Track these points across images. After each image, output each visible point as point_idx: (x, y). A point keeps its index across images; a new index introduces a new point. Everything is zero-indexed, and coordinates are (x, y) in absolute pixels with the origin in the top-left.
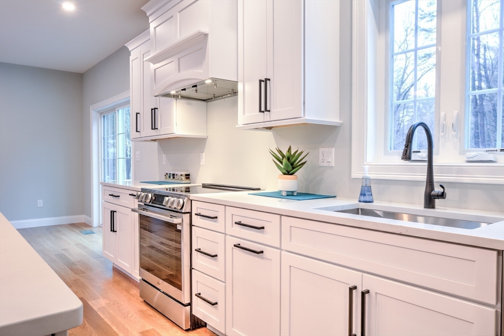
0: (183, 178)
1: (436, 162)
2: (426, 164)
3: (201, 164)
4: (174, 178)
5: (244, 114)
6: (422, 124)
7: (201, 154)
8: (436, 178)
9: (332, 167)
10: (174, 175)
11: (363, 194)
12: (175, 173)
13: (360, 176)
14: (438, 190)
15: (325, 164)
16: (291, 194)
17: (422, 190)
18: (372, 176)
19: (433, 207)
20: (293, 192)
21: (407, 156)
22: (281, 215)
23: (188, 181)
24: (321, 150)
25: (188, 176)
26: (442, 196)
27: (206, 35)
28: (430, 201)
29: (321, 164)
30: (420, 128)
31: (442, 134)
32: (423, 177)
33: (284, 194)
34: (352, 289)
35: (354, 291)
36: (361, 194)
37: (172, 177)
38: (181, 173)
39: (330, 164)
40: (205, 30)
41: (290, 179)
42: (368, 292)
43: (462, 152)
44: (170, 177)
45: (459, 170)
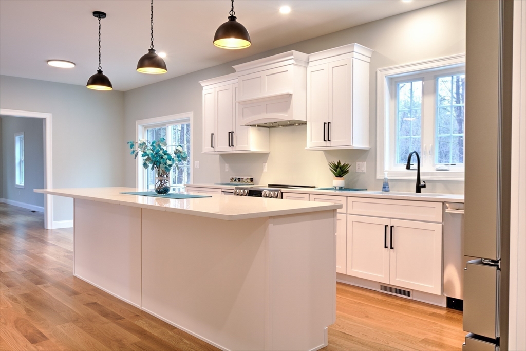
0: (249, 181)
1: (421, 170)
2: (417, 171)
3: (264, 171)
4: (239, 181)
5: (311, 141)
6: (415, 152)
7: (264, 164)
8: (422, 178)
9: (364, 173)
10: (239, 179)
11: (384, 187)
12: (241, 177)
13: (382, 178)
14: (422, 183)
15: (360, 171)
16: (341, 188)
17: (415, 184)
18: (389, 178)
19: (420, 192)
20: (342, 187)
21: (408, 167)
22: (347, 197)
23: (252, 183)
24: (358, 163)
25: (252, 180)
26: (424, 186)
27: (291, 95)
28: (418, 190)
29: (357, 171)
30: (414, 154)
31: (424, 156)
32: (415, 178)
33: (337, 188)
34: (386, 226)
35: (387, 227)
36: (383, 187)
37: (237, 181)
38: (247, 177)
39: (363, 171)
40: (290, 92)
41: (341, 180)
42: (393, 226)
43: (434, 165)
44: (235, 180)
45: (432, 174)
